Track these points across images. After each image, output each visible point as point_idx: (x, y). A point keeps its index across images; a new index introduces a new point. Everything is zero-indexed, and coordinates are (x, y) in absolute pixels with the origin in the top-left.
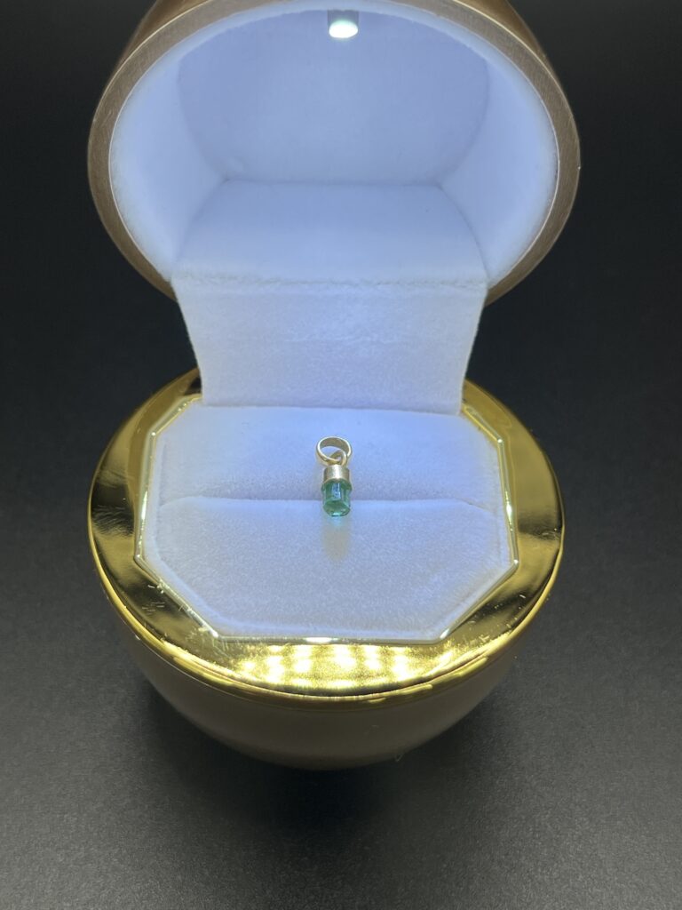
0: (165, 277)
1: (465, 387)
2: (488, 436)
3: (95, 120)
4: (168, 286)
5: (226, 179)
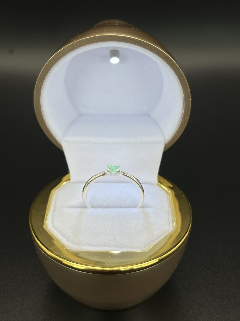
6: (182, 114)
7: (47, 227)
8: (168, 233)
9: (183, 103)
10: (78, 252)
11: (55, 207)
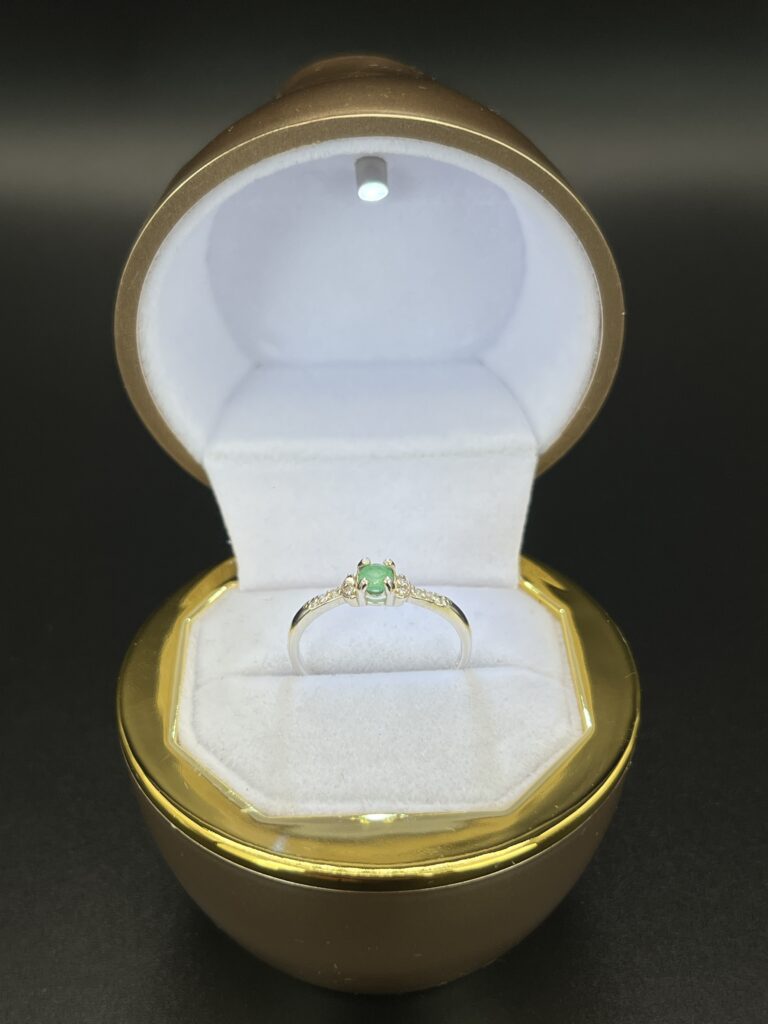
0: (197, 458)
1: (522, 564)
2: (550, 610)
3: (121, 283)
4: (200, 469)
5: (258, 366)
6: (595, 360)
7: (178, 742)
8: (569, 746)
9: (597, 326)
10: (288, 820)
11: (196, 673)
